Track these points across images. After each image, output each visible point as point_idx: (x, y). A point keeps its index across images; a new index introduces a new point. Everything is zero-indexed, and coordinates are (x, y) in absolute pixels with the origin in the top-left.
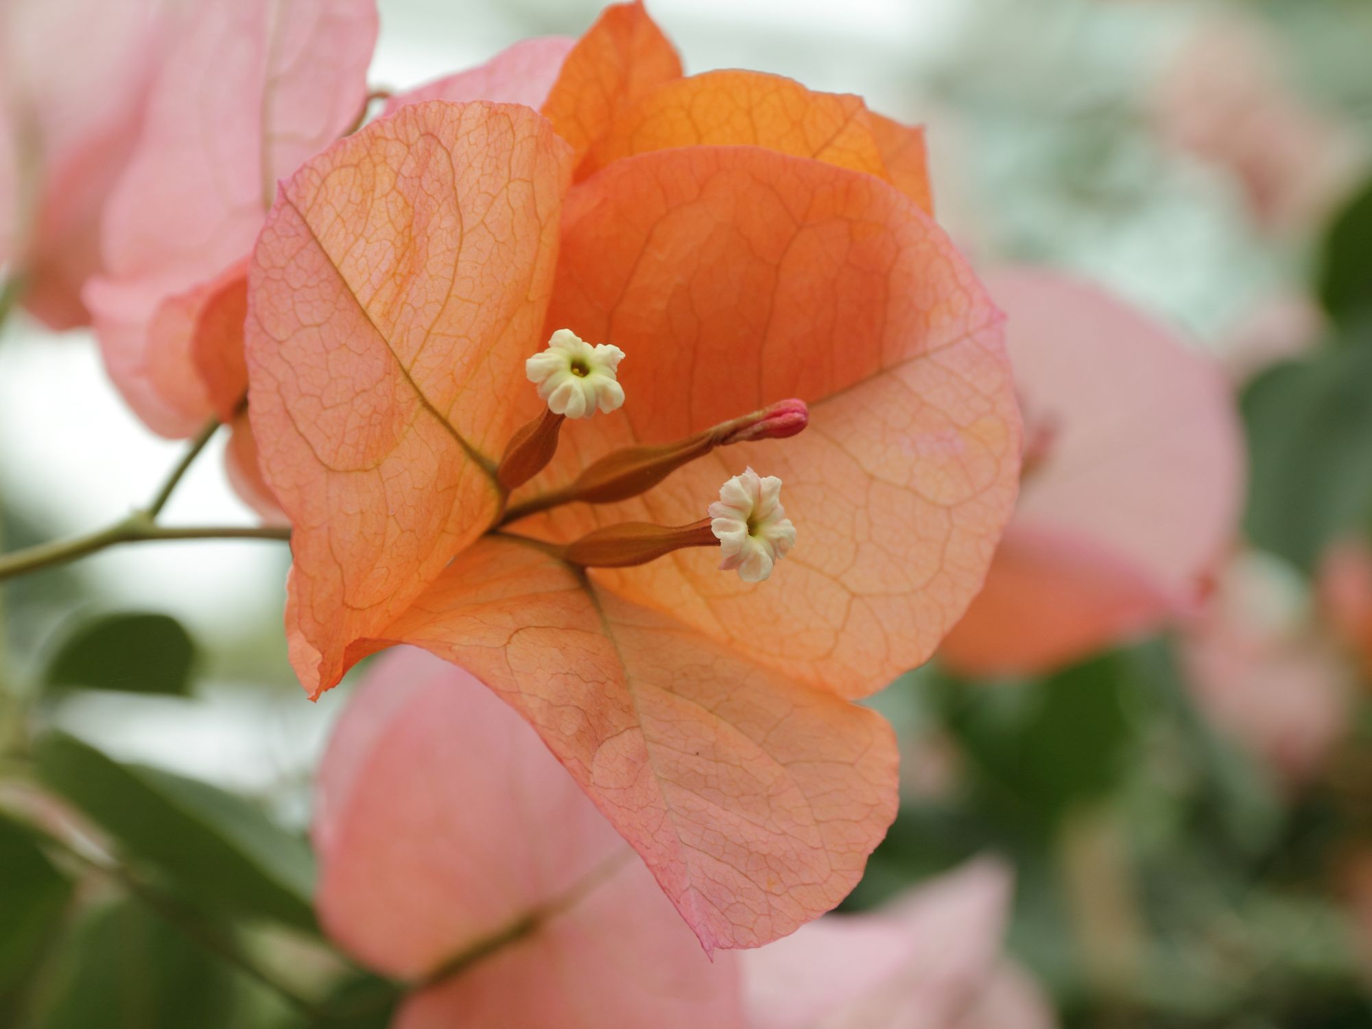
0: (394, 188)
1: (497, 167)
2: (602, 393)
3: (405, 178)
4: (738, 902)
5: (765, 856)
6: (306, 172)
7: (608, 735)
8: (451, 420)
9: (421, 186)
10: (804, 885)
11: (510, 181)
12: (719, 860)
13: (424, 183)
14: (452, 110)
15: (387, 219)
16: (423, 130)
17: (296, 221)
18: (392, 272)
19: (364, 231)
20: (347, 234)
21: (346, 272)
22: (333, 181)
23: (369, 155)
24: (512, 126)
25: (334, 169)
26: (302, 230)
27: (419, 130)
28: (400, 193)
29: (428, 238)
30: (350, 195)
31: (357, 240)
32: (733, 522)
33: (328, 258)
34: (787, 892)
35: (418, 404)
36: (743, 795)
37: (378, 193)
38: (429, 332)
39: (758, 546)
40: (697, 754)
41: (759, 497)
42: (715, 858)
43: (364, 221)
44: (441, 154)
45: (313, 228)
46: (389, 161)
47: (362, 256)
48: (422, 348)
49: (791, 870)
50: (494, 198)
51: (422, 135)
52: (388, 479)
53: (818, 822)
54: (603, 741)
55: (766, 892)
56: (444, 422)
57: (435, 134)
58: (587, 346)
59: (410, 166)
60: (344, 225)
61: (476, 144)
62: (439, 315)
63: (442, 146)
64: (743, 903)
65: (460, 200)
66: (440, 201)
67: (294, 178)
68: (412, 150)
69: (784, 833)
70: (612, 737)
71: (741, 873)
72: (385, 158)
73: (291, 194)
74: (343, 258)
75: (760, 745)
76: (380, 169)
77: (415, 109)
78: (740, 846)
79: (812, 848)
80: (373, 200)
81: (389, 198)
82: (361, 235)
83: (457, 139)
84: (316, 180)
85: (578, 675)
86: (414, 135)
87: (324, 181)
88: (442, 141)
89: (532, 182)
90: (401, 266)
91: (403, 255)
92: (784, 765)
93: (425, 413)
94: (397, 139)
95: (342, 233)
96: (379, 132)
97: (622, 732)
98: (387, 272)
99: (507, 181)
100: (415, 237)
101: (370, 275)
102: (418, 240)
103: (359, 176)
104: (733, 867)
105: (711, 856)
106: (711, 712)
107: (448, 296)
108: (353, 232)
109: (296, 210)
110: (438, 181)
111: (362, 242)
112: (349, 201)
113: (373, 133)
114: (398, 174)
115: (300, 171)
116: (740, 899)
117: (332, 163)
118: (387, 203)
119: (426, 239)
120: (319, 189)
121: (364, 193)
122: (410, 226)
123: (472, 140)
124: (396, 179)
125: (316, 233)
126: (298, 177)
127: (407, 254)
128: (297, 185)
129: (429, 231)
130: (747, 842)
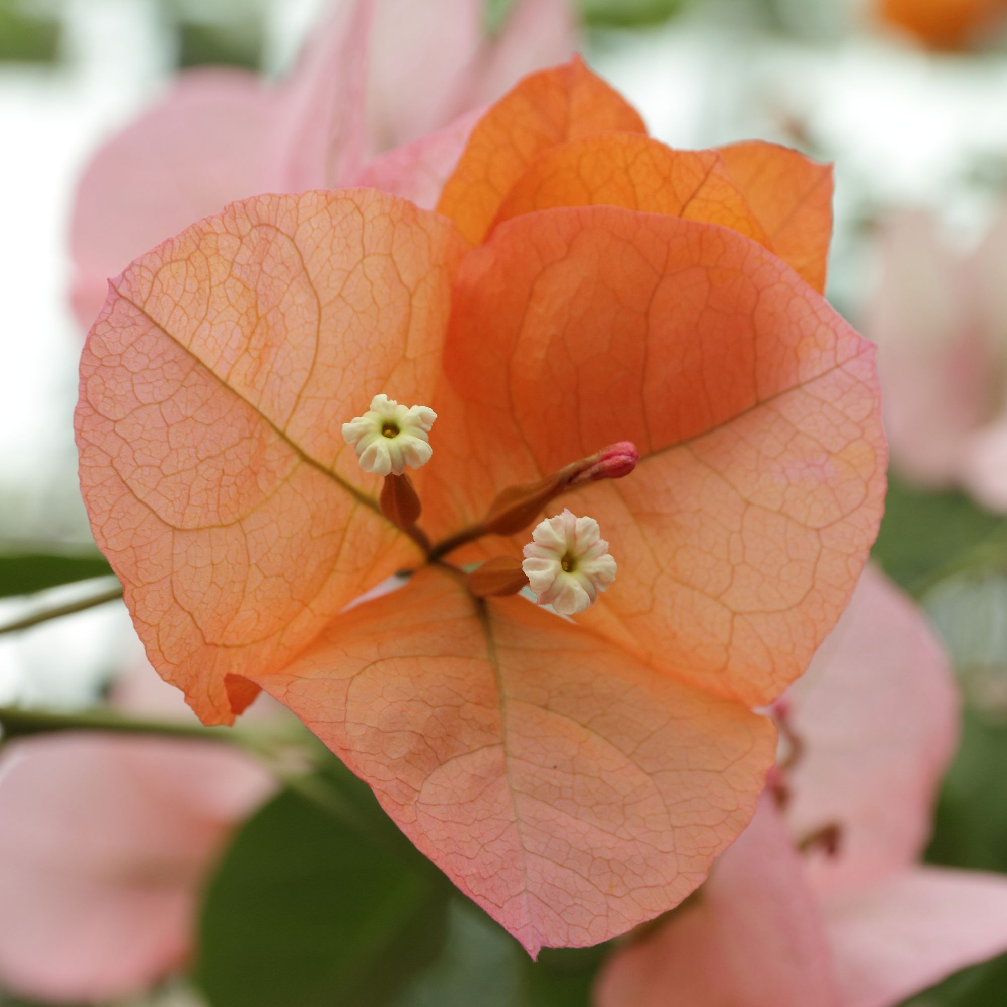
0: (230, 275)
1: (348, 246)
2: (409, 452)
3: (241, 266)
4: (576, 904)
5: (608, 861)
6: (136, 270)
7: (456, 754)
8: (339, 470)
9: (262, 270)
10: (646, 887)
11: (364, 257)
12: (561, 866)
13: (265, 267)
14: (287, 201)
15: (227, 303)
16: (255, 222)
17: (133, 313)
18: (244, 347)
19: (206, 316)
20: (189, 319)
21: (195, 350)
22: (165, 274)
23: (198, 247)
24: (358, 208)
25: (164, 264)
26: (140, 320)
27: (251, 223)
28: (239, 280)
29: (283, 315)
30: (185, 286)
31: (201, 323)
32: (543, 561)
33: (175, 341)
34: (629, 894)
35: (296, 459)
36: (597, 804)
37: (215, 281)
38: (299, 397)
39: (573, 581)
40: (555, 767)
41: (573, 537)
42: (558, 864)
43: (205, 307)
44: (281, 239)
45: (154, 317)
46: (221, 252)
47: (209, 336)
48: (294, 410)
49: (634, 873)
50: (350, 273)
51: (253, 227)
52: (250, 532)
53: (673, 827)
54: (447, 761)
55: (606, 894)
56: (331, 474)
57: (272, 222)
58: (402, 408)
59: (246, 254)
60: (185, 312)
61: (318, 228)
62: (308, 379)
63: (282, 233)
64: (581, 905)
65: (312, 278)
66: (288, 282)
67: (124, 274)
68: (244, 241)
69: (634, 839)
70: (461, 755)
71: (583, 877)
72: (217, 250)
73: (123, 290)
74: (191, 340)
75: (628, 757)
76: (212, 261)
77: (244, 206)
78: (584, 852)
79: (662, 852)
80: (211, 288)
81: (228, 284)
82: (204, 318)
83: (298, 225)
84: (149, 276)
85: (424, 701)
86: (245, 227)
87: (156, 276)
88: (282, 229)
89: (390, 255)
90: (254, 342)
91: (253, 332)
92: (649, 774)
93: (306, 467)
94: (228, 232)
95: (185, 318)
96: (207, 228)
97: (475, 751)
98: (239, 348)
99: (361, 256)
100: (265, 316)
101: (222, 352)
102: (270, 317)
103: (191, 268)
104: (575, 872)
105: (554, 862)
106: (584, 726)
107: (314, 363)
108: (195, 317)
109: (132, 303)
110: (283, 263)
111: (206, 325)
112: (184, 290)
113: (201, 230)
114: (232, 263)
115: (130, 269)
116: (578, 901)
117: (161, 259)
118: (225, 289)
119: (280, 316)
120: (153, 283)
121: (199, 283)
122: (256, 306)
123: (315, 226)
124: (231, 268)
125: (158, 321)
126: (127, 274)
127: (258, 330)
128: (127, 281)
129: (282, 308)
130: (591, 849)
